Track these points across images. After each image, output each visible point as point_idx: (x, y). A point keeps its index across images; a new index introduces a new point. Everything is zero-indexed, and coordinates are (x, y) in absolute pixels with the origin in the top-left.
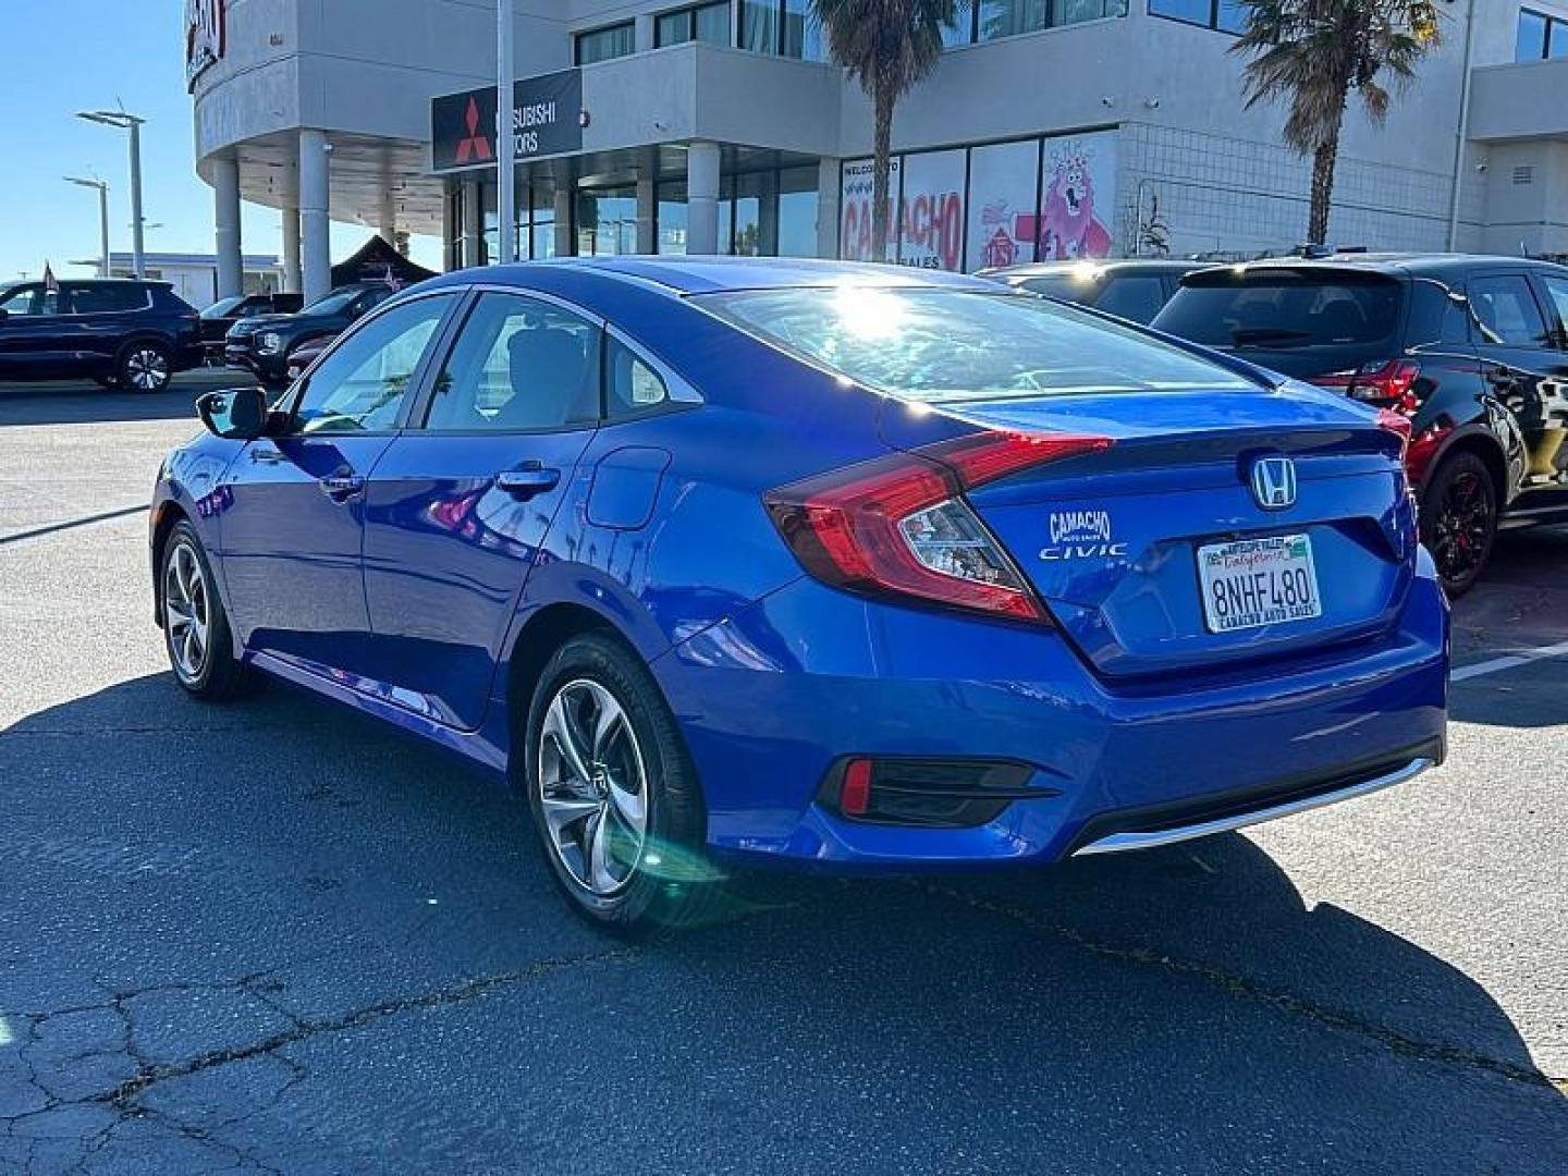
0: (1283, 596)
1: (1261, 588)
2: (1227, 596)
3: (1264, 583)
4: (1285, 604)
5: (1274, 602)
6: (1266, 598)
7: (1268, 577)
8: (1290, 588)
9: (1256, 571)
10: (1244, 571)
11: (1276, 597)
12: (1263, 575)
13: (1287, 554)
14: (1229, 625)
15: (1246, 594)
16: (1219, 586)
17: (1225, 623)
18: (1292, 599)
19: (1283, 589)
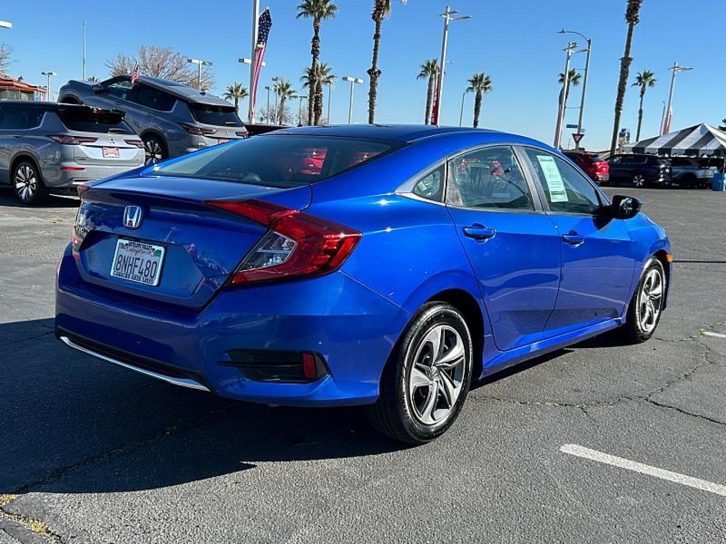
0: (144, 272)
1: (136, 264)
2: (122, 263)
3: (138, 263)
4: (143, 275)
5: (139, 272)
6: (137, 270)
7: (141, 261)
8: (147, 269)
9: (137, 257)
10: (133, 255)
11: (141, 271)
12: (139, 259)
13: (152, 254)
14: (117, 275)
15: (129, 265)
16: (121, 258)
17: (116, 273)
18: (146, 274)
19: (145, 268)
